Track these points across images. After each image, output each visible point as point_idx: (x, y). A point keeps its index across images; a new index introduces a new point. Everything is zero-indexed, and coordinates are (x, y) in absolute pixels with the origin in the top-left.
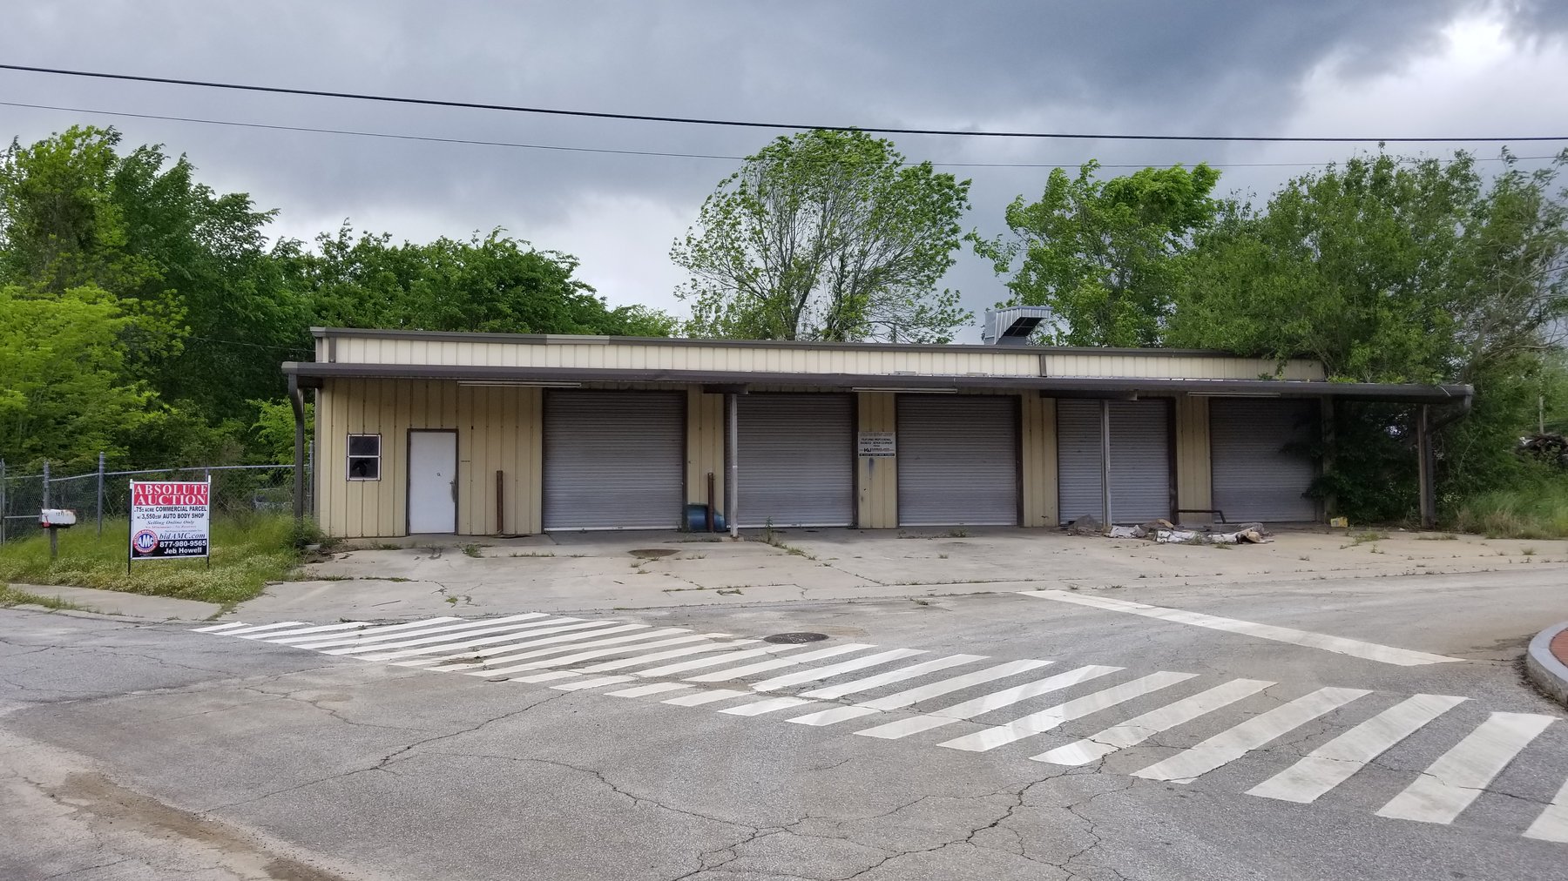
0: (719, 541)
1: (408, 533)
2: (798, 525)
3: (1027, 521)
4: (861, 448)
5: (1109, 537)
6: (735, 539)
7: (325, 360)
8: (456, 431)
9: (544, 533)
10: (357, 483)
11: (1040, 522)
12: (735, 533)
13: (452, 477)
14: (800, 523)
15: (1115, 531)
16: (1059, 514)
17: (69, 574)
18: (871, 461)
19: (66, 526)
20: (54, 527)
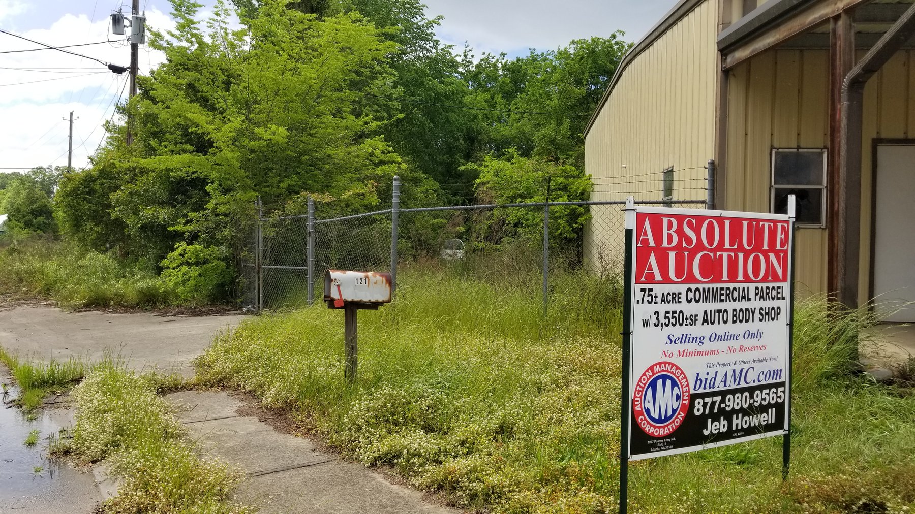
19: (374, 305)
20: (351, 308)
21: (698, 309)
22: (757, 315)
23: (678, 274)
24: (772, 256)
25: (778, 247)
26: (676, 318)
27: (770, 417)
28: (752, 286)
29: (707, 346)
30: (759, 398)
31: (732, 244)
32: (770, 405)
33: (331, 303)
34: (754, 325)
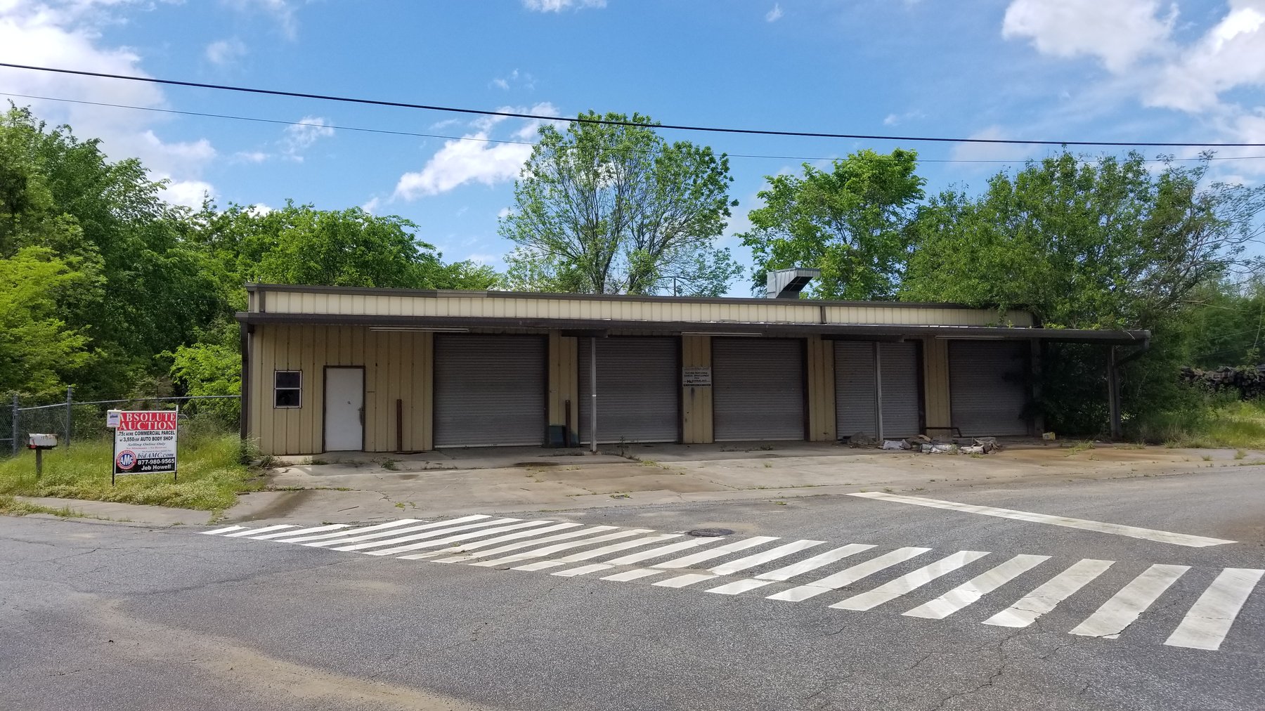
0: (581, 455)
1: (324, 451)
2: (636, 441)
3: (813, 437)
4: (685, 380)
5: (882, 449)
6: (594, 453)
7: (256, 310)
8: (363, 367)
9: (434, 449)
10: (282, 410)
11: (822, 437)
12: (594, 449)
13: (360, 405)
14: (637, 440)
15: (887, 444)
16: (837, 430)
17: (56, 488)
18: (693, 391)
19: (49, 448)
20: (39, 449)
21: (140, 436)
22: (163, 438)
23: (133, 427)
24: (169, 423)
25: (172, 420)
26: (133, 439)
27: (169, 466)
28: (161, 431)
29: (142, 446)
30: (163, 461)
31: (152, 419)
32: (168, 463)
33: (30, 447)
34: (162, 441)
